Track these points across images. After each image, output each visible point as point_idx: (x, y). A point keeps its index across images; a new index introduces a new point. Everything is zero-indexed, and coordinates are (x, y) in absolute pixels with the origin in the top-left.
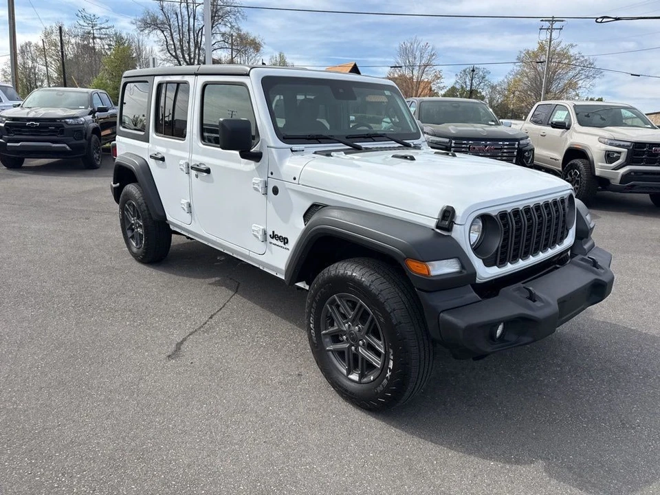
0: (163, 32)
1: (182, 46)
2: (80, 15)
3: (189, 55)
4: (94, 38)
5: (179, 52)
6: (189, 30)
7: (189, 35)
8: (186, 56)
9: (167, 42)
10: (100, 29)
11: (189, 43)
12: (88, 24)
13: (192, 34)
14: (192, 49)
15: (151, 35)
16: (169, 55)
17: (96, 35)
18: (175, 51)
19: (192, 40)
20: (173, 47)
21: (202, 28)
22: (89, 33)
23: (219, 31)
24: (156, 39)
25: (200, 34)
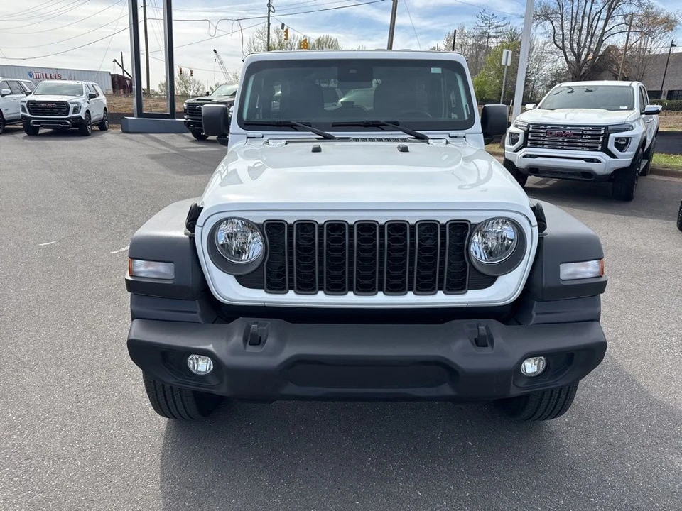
0: (552, 22)
1: (572, 35)
2: (480, 16)
3: (578, 45)
4: (489, 37)
5: (567, 43)
6: (583, 17)
7: (583, 22)
8: (575, 45)
9: (555, 32)
10: (497, 27)
11: (580, 31)
12: (486, 24)
13: (586, 20)
14: (584, 36)
15: (540, 27)
16: (555, 46)
17: (492, 34)
18: (563, 42)
19: (585, 27)
20: (561, 37)
21: (601, 11)
22: (485, 33)
23: (623, 12)
24: (543, 31)
25: (597, 17)
